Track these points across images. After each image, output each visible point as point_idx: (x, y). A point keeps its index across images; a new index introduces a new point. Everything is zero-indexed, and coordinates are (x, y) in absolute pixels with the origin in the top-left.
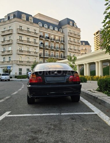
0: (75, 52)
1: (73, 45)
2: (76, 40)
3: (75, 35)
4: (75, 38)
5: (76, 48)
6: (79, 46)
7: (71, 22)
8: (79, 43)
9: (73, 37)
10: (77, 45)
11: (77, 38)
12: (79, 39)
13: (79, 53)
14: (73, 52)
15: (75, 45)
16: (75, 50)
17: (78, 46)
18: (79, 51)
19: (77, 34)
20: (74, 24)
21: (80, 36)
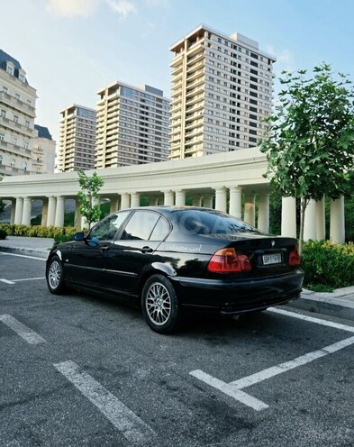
0: (16, 155)
1: (12, 130)
2: (22, 120)
3: (21, 103)
4: (19, 111)
5: (20, 142)
6: (29, 137)
7: (10, 65)
8: (31, 131)
9: (13, 109)
10: (24, 135)
11: (25, 114)
12: (30, 117)
13: (28, 158)
14: (10, 153)
15: (18, 133)
16: (17, 147)
17: (26, 139)
18: (29, 151)
19: (26, 102)
20: (20, 73)
21: (33, 109)
